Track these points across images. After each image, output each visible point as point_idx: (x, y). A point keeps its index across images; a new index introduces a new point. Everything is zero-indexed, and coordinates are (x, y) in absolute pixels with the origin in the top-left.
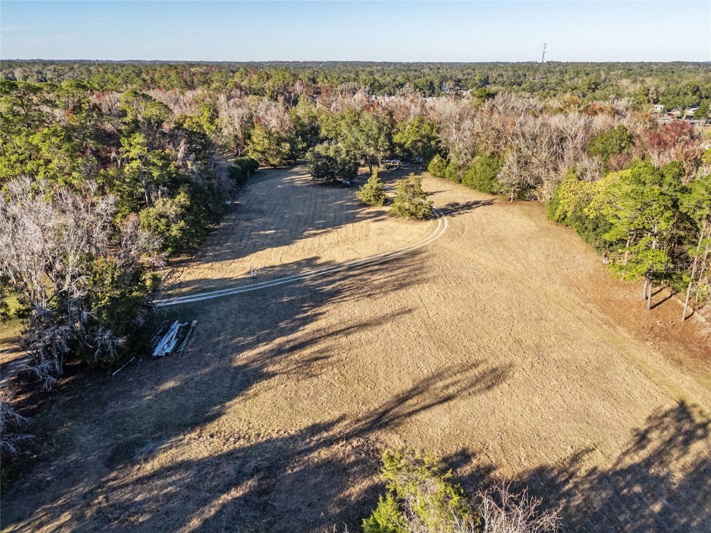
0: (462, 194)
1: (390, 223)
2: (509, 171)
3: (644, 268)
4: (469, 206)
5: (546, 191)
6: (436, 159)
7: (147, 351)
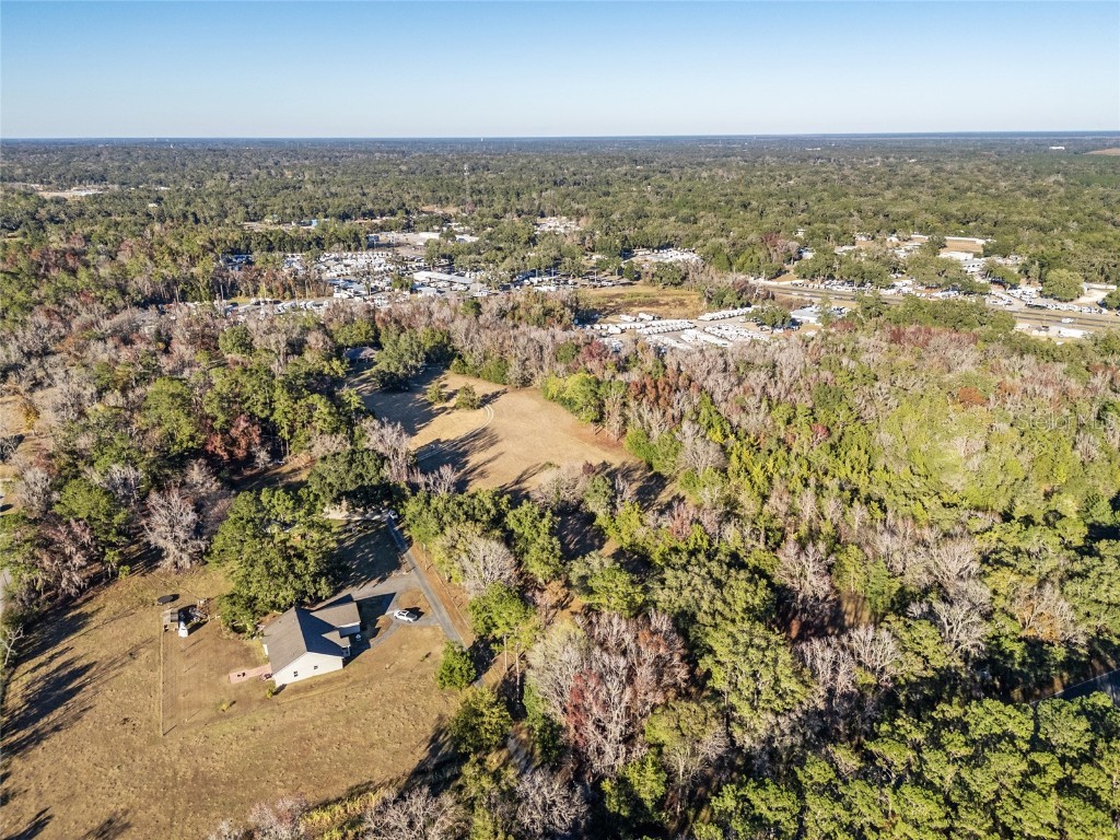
0: (482, 388)
2: (514, 371)
3: (589, 419)
4: (495, 395)
5: (537, 382)
6: (455, 362)
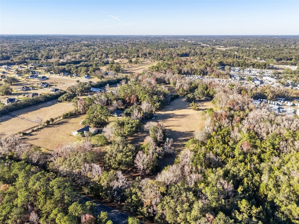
1: (191, 110)
7: (151, 119)
